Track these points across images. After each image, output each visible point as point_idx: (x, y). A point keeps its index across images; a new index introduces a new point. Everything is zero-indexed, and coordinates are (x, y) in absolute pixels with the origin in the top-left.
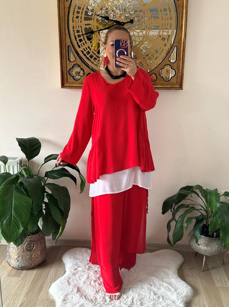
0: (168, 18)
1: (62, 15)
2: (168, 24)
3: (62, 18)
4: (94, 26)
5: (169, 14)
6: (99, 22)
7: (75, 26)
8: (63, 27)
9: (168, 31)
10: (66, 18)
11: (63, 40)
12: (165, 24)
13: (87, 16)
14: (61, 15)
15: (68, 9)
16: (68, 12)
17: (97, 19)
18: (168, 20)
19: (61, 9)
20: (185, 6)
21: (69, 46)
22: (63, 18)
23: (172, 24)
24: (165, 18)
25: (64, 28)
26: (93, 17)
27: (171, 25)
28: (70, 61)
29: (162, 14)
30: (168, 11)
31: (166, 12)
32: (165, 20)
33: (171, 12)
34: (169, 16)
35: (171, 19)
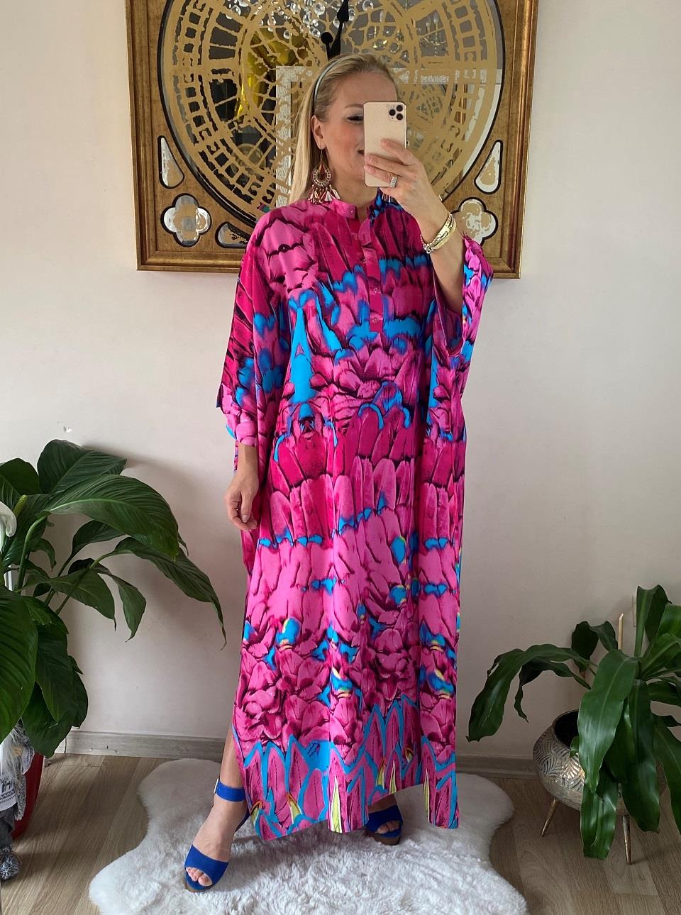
0: (474, 53)
1: (141, 42)
3: (141, 50)
4: (240, 74)
6: (257, 63)
7: (181, 76)
8: (142, 79)
9: (476, 93)
10: (151, 49)
11: (144, 120)
13: (218, 45)
14: (137, 41)
15: (160, 21)
17: (250, 54)
18: (474, 59)
19: (136, 21)
20: (527, 15)
21: (163, 140)
22: (145, 51)
24: (465, 54)
25: (146, 82)
28: (167, 184)
29: (456, 41)
30: (475, 32)
31: (468, 34)
32: (466, 59)
33: (484, 36)
34: (478, 48)
35: (484, 55)
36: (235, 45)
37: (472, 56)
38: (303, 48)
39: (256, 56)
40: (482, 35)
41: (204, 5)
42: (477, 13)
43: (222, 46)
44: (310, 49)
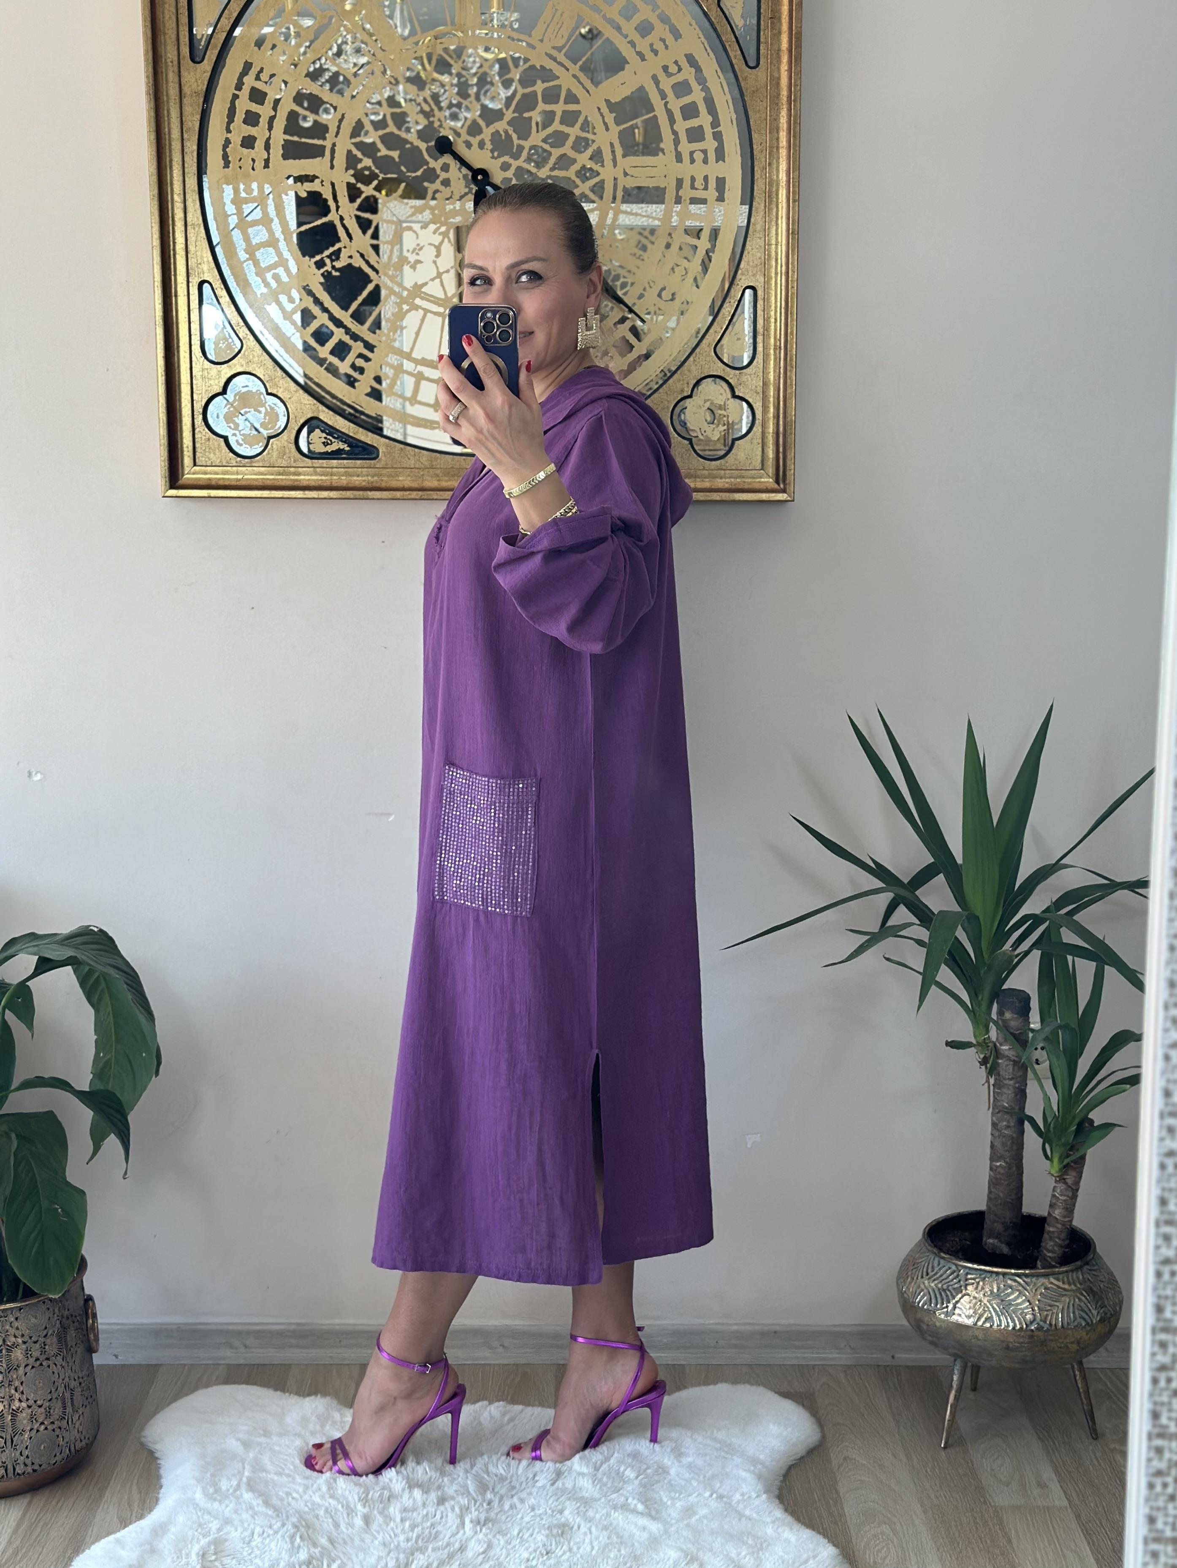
0: (705, 152)
1: (170, 132)
2: (706, 178)
3: (170, 145)
4: (333, 184)
5: (708, 132)
6: (360, 166)
8: (172, 190)
9: (710, 213)
10: (187, 144)
11: (176, 254)
12: (693, 179)
13: (296, 139)
14: (164, 129)
15: (202, 100)
16: (199, 117)
18: (705, 161)
19: (163, 99)
20: (784, 93)
21: (206, 287)
22: (177, 146)
23: (724, 178)
24: (692, 153)
25: (178, 194)
26: (328, 144)
27: (721, 183)
28: (213, 358)
29: (675, 133)
30: (704, 120)
31: (694, 123)
32: (692, 161)
33: (719, 125)
34: (710, 144)
35: (720, 155)
36: (325, 139)
37: (702, 156)
39: (359, 155)
40: (715, 123)
41: (273, 76)
43: (303, 140)
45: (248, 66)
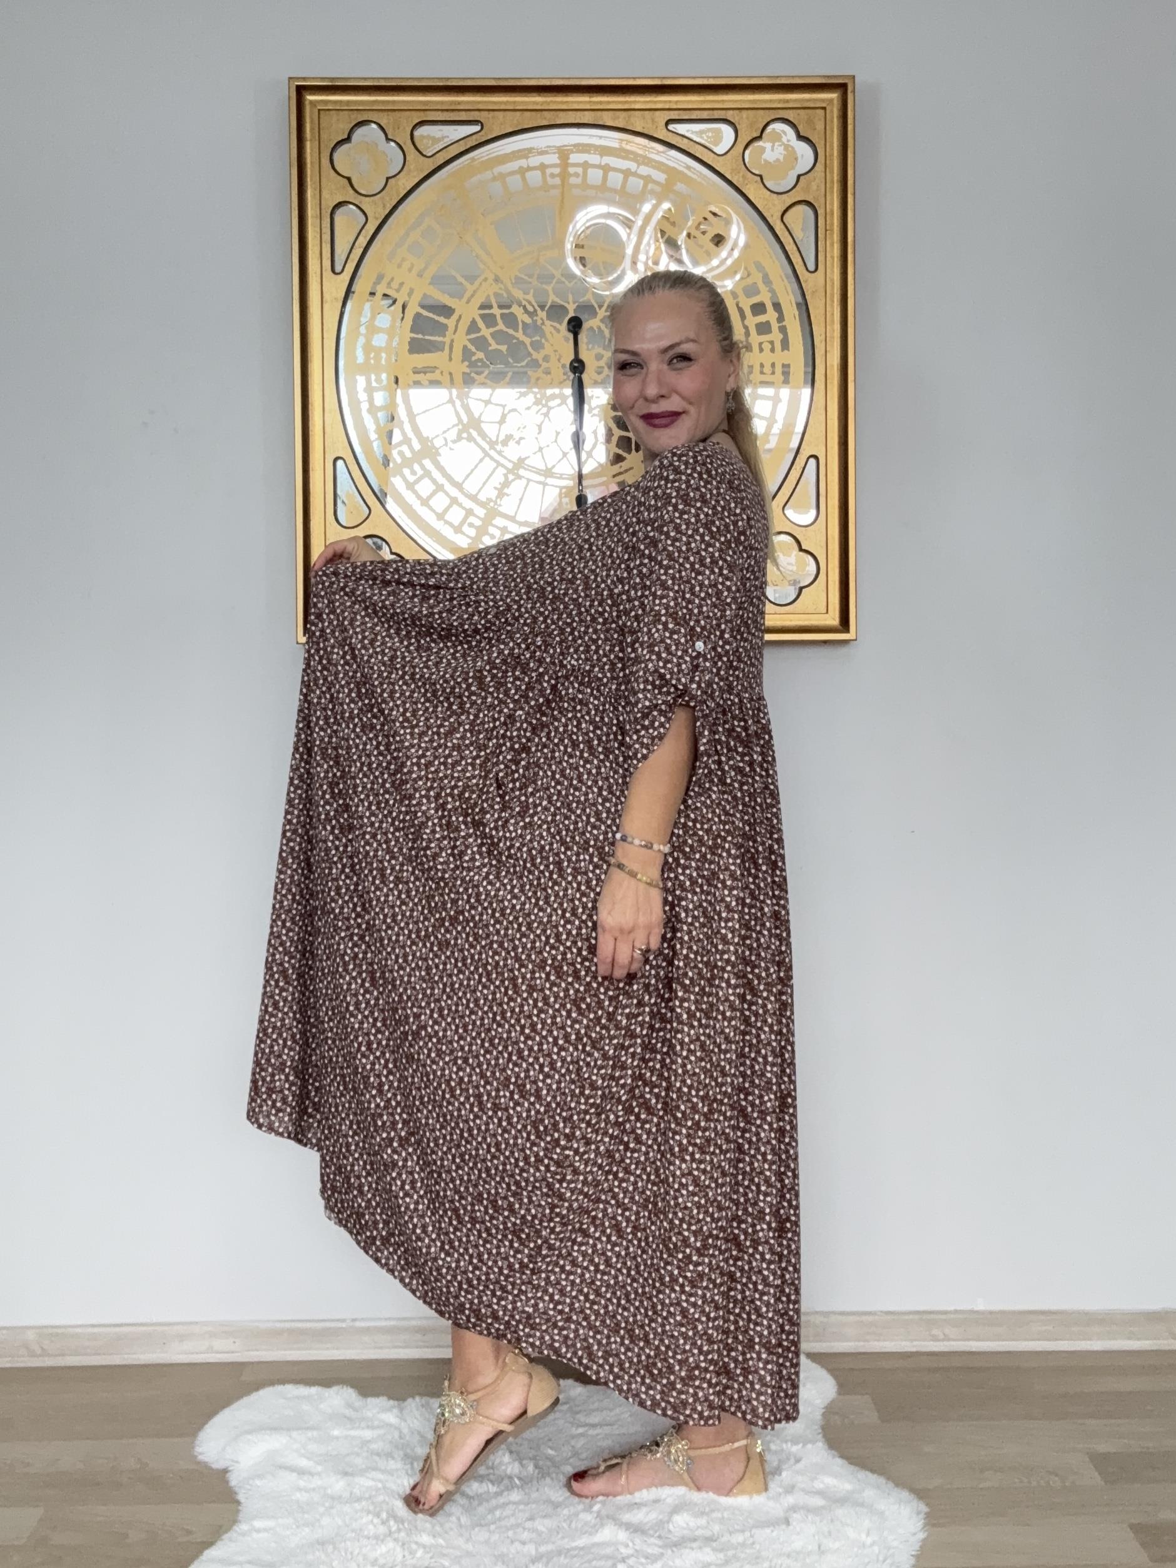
0: (772, 343)
2: (773, 365)
4: (451, 374)
5: (775, 326)
6: (474, 358)
8: (313, 381)
9: (777, 394)
10: (328, 342)
11: (314, 434)
12: (762, 366)
13: (420, 336)
15: (340, 304)
16: (337, 317)
17: (465, 347)
18: (773, 350)
20: (841, 292)
21: (340, 463)
23: (788, 366)
24: (760, 344)
25: (318, 384)
26: (447, 340)
27: (786, 367)
28: (344, 524)
29: (746, 328)
30: (771, 316)
31: (762, 318)
32: (761, 350)
33: (784, 320)
34: (776, 336)
35: (785, 345)
36: (444, 336)
37: (770, 346)
38: (537, 338)
39: (473, 349)
40: (781, 319)
41: (402, 284)
42: (772, 291)
43: (427, 337)
44: (547, 340)
45: (380, 278)
